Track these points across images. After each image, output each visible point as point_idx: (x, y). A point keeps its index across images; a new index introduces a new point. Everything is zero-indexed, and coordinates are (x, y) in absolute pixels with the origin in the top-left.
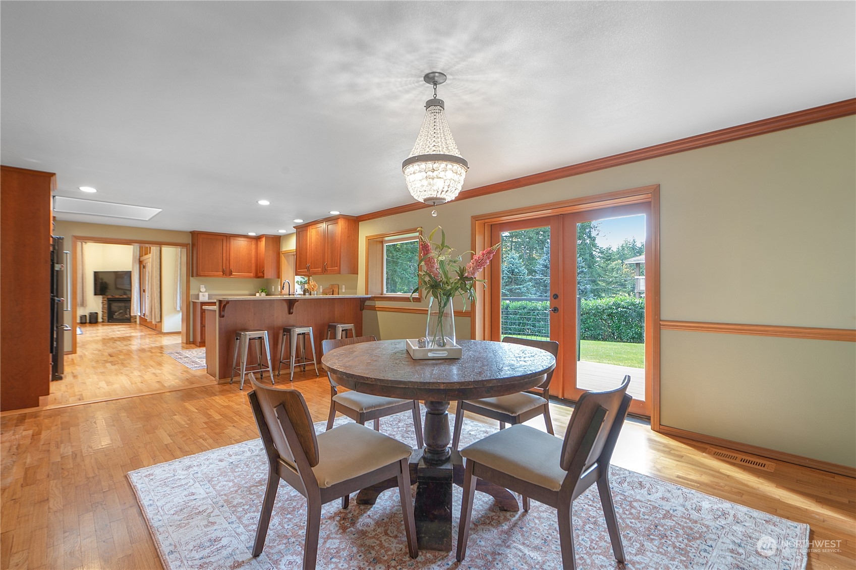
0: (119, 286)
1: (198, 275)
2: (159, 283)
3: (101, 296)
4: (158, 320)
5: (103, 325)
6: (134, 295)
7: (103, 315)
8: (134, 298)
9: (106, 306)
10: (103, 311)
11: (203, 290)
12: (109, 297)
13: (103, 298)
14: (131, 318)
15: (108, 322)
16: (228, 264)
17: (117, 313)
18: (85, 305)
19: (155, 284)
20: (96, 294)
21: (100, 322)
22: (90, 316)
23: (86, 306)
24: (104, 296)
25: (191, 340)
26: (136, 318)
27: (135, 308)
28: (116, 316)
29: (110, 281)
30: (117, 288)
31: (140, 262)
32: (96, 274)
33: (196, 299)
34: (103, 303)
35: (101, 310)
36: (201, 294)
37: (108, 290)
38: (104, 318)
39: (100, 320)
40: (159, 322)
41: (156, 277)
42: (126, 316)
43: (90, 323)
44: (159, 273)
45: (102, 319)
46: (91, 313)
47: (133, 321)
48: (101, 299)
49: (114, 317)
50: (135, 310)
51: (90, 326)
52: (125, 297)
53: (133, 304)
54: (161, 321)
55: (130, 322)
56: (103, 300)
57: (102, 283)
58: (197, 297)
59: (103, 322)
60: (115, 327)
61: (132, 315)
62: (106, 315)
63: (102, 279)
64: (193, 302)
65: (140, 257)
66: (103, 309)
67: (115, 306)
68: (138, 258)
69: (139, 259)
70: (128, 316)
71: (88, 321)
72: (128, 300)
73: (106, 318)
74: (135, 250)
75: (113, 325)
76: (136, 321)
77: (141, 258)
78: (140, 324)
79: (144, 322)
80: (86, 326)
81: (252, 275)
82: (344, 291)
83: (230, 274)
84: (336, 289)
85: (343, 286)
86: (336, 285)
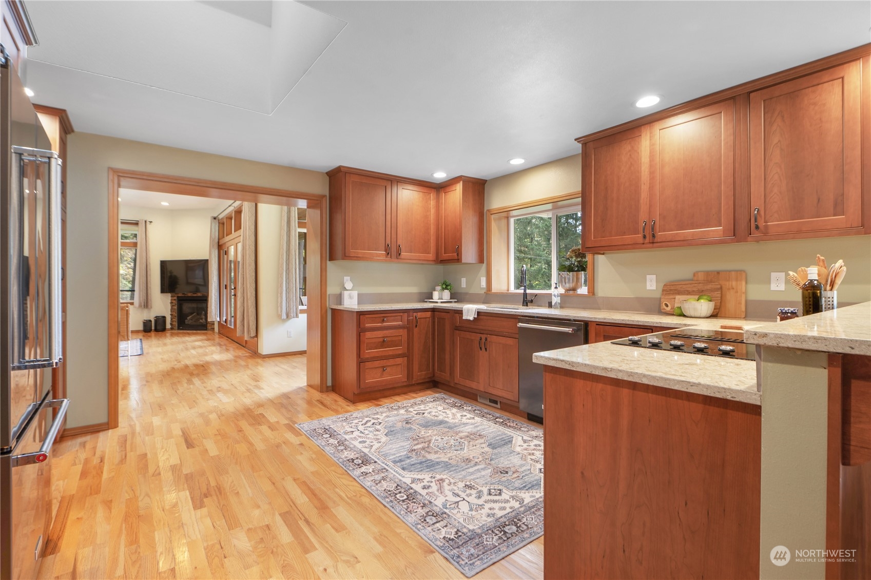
0: (190, 281)
1: (346, 257)
2: (254, 274)
3: (169, 295)
4: (253, 334)
5: (172, 335)
6: (211, 292)
7: (172, 319)
8: (212, 297)
9: (176, 307)
10: (171, 315)
11: (349, 285)
12: (179, 295)
13: (172, 297)
14: (207, 324)
15: (179, 329)
16: (394, 236)
17: (190, 317)
18: (149, 307)
19: (248, 276)
20: (163, 291)
21: (169, 330)
22: (156, 321)
23: (151, 307)
24: (174, 294)
25: (329, 383)
26: (214, 324)
27: (214, 311)
28: (189, 320)
29: (180, 273)
30: (188, 283)
31: (220, 247)
32: (164, 264)
33: (337, 305)
34: (171, 303)
35: (170, 313)
36: (346, 294)
37: (178, 286)
38: (174, 323)
39: (168, 326)
40: (254, 337)
41: (250, 265)
42: (201, 321)
43: (156, 330)
44: (253, 258)
45: (171, 324)
46: (156, 317)
47: (210, 328)
48: (170, 298)
49: (186, 321)
50: (213, 314)
51: (155, 336)
52: (199, 294)
53: (211, 306)
54: (257, 336)
55: (206, 330)
56: (172, 300)
57: (171, 277)
58: (339, 298)
59: (172, 329)
60: (187, 339)
61: (209, 320)
62: (176, 319)
63: (171, 272)
64: (332, 309)
65: (219, 239)
66: (171, 312)
67: (187, 307)
68: (217, 240)
69: (218, 242)
70: (203, 321)
71: (153, 328)
72: (204, 299)
73: (176, 324)
74: (213, 230)
75: (185, 333)
76: (214, 329)
77: (220, 241)
78: (219, 333)
79: (226, 333)
80: (150, 336)
81: (431, 256)
82: (782, 287)
83: (398, 255)
84: (734, 283)
85: (774, 275)
86: (733, 273)
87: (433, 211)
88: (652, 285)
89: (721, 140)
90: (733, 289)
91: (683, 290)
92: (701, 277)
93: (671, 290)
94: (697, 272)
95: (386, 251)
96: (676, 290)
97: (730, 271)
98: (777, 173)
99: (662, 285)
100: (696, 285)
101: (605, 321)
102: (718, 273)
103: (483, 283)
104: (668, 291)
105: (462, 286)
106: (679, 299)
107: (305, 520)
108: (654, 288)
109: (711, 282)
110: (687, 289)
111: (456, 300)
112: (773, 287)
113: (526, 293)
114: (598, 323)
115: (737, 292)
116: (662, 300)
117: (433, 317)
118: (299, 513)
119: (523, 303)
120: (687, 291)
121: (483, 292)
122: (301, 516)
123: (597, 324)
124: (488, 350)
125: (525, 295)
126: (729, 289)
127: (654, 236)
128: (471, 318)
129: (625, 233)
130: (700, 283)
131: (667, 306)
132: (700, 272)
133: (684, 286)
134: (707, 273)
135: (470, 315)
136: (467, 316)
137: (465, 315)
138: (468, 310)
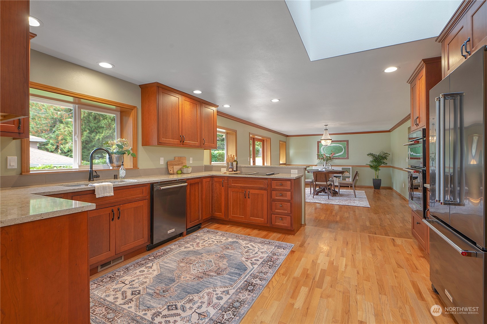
82: (192, 162)
84: (184, 161)
85: (190, 158)
86: (184, 157)
88: (162, 162)
89: (197, 114)
92: (177, 159)
93: (170, 164)
98: (206, 129)
99: (166, 162)
102: (181, 157)
103: (14, 162)
106: (175, 167)
107: (314, 280)
116: (169, 168)
118: (313, 284)
119: (90, 178)
122: (314, 282)
124: (120, 217)
128: (112, 194)
129: (174, 138)
130: (177, 161)
131: (171, 170)
132: (176, 157)
133: (174, 162)
134: (178, 157)
135: (107, 192)
136: (104, 193)
137: (101, 193)
138: (104, 188)
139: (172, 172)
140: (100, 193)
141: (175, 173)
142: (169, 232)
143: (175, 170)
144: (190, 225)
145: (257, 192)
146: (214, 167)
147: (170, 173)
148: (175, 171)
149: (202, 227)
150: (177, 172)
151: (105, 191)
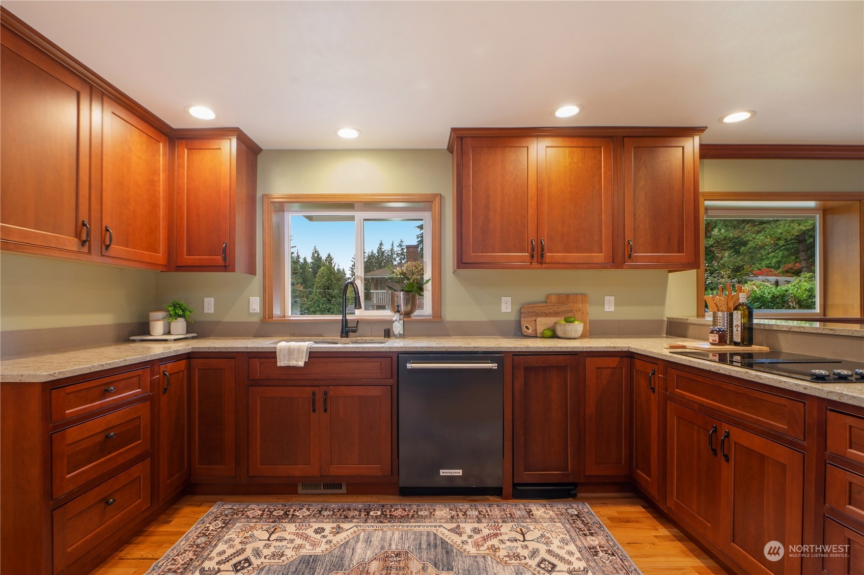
16: (95, 206)
81: (160, 256)
82: (612, 309)
83: (104, 248)
84: (580, 306)
85: (607, 298)
86: (579, 296)
87: (162, 176)
88: (507, 308)
89: (601, 173)
90: (580, 310)
91: (541, 312)
92: (554, 299)
93: (529, 312)
94: (550, 295)
95: (78, 235)
96: (533, 312)
97: (577, 295)
98: (643, 212)
99: (517, 307)
100: (551, 307)
101: (528, 350)
102: (568, 296)
103: (256, 304)
104: (526, 314)
105: (206, 311)
106: (540, 321)
108: (509, 310)
109: (563, 303)
110: (545, 311)
111: (196, 335)
112: (607, 309)
113: (346, 320)
114: (515, 354)
115: (583, 313)
116: (522, 323)
117: (189, 368)
119: (342, 333)
120: (545, 313)
121: (256, 319)
123: (513, 355)
124: (329, 410)
125: (345, 322)
126: (577, 311)
127: (542, 256)
128: (301, 364)
129: (510, 249)
130: (554, 305)
131: (527, 328)
132: (553, 294)
133: (542, 309)
134: (559, 296)
135: (293, 359)
136: (289, 360)
137: (284, 359)
138: (290, 351)
139: (530, 331)
140: (282, 360)
141: (538, 336)
142: (443, 472)
143: (538, 327)
144: (527, 476)
145: (756, 443)
146: (691, 326)
147: (525, 334)
148: (540, 329)
149: (579, 495)
150: (542, 333)
151: (292, 356)
